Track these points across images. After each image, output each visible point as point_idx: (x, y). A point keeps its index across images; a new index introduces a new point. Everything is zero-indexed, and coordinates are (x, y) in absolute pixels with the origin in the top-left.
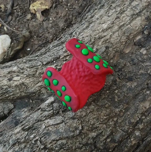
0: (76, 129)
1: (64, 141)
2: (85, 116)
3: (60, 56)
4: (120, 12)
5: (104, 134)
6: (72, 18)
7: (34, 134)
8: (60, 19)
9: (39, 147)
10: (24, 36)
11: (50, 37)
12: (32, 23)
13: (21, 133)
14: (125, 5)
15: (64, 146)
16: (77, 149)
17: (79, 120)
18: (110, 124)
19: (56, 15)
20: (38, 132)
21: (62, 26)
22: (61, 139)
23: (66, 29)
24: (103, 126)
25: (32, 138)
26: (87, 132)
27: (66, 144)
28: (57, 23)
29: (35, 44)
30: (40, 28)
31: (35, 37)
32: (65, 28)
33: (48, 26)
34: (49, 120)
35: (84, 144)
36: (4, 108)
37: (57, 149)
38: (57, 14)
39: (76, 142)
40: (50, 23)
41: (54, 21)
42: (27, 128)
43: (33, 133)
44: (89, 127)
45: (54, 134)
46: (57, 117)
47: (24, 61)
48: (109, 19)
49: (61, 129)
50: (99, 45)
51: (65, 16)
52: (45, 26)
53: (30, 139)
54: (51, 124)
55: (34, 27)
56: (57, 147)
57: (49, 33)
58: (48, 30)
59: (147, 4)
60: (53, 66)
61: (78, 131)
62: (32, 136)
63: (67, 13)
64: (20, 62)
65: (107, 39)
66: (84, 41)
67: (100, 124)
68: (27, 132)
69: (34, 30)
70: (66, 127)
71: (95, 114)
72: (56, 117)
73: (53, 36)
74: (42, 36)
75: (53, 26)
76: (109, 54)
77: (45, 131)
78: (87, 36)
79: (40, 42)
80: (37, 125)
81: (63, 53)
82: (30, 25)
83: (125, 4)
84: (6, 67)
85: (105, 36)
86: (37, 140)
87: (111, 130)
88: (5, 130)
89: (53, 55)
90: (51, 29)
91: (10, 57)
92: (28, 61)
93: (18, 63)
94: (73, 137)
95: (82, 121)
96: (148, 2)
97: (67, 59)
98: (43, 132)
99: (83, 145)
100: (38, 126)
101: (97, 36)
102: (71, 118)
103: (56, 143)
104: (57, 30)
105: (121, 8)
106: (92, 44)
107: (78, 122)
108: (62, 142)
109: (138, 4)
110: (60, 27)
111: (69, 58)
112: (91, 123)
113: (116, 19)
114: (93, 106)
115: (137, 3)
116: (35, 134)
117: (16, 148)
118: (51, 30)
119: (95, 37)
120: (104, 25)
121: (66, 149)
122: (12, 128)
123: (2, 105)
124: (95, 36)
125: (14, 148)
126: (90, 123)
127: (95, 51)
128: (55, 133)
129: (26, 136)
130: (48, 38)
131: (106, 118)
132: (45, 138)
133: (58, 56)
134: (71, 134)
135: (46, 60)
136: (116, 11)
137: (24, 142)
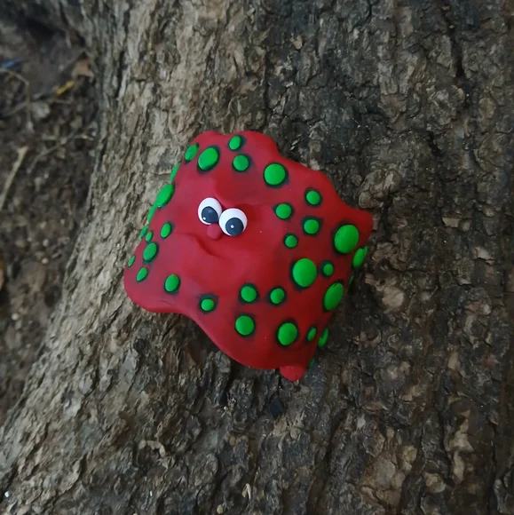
3: (15, 467)
4: (129, 205)
14: (135, 177)
48: (110, 248)
50: (112, 354)
59: (190, 133)
65: (129, 318)
66: (63, 367)
76: (161, 363)
78: (69, 344)
83: (133, 174)
85: (117, 313)
96: (191, 125)
97: (36, 464)
101: (96, 325)
105: (127, 193)
106: (89, 363)
109: (167, 151)
111: (43, 454)
113: (127, 234)
115: (162, 150)
119: (90, 335)
120: (101, 275)
124: (90, 331)
127: (108, 384)
136: (120, 212)
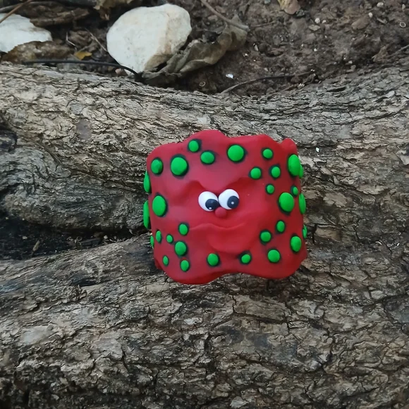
0: (312, 356)
1: (268, 372)
2: (348, 332)
3: (339, 141)
5: (376, 397)
6: (379, 44)
7: (197, 319)
8: (341, 32)
9: (197, 357)
10: (234, 35)
11: (297, 69)
12: (260, 8)
13: (162, 298)
15: (261, 382)
16: (290, 406)
17: (328, 334)
18: (401, 378)
19: (334, 15)
20: (209, 318)
21: (342, 52)
22: (261, 362)
23: (350, 65)
24: (381, 376)
25: (189, 326)
26: (336, 374)
27: (268, 381)
28: (331, 37)
29: (251, 69)
30: (280, 31)
31: (256, 48)
32: (351, 62)
33: (303, 37)
34: (247, 298)
35: (314, 400)
36: (133, 209)
37: (239, 382)
38: (339, 16)
39: (296, 387)
40: (312, 31)
41: (324, 29)
42: (185, 294)
43: (196, 315)
44: (347, 363)
45: (249, 343)
46: (271, 300)
47: (229, 109)
49: (272, 337)
51: (361, 29)
52: (293, 32)
53: (183, 327)
54: (251, 313)
55: (260, 20)
56: (244, 377)
57: (299, 55)
58: (299, 48)
60: (310, 162)
61: (315, 363)
62: (190, 321)
63: (367, 25)
64: (217, 108)
67: (377, 368)
68: (181, 305)
69: (260, 28)
70: (287, 338)
71: (374, 339)
72: (268, 298)
73: (309, 70)
74: (279, 55)
75: (317, 43)
77: (229, 324)
79: (266, 69)
80: (213, 299)
81: (349, 136)
82: (251, 9)
84: (178, 104)
86: (199, 337)
87: (396, 393)
88: (118, 270)
89: (320, 130)
90: (308, 47)
91: (179, 75)
92: (240, 116)
93: (211, 106)
94: (296, 370)
95: (336, 342)
98: (222, 322)
99: (309, 402)
100: (215, 301)
102: (310, 320)
103: (243, 367)
104: (326, 59)
107: (323, 340)
108: (260, 372)
110: (335, 53)
112: (356, 357)
114: (379, 314)
116: (201, 319)
117: (134, 333)
118: (306, 51)
121: (261, 393)
122: (139, 273)
123: (130, 199)
125: (128, 329)
126: (354, 354)
128: (252, 339)
129: (174, 314)
130: (291, 68)
131: (399, 361)
132: (223, 340)
133: (335, 141)
134: (293, 361)
135: (296, 136)
137: (162, 327)
